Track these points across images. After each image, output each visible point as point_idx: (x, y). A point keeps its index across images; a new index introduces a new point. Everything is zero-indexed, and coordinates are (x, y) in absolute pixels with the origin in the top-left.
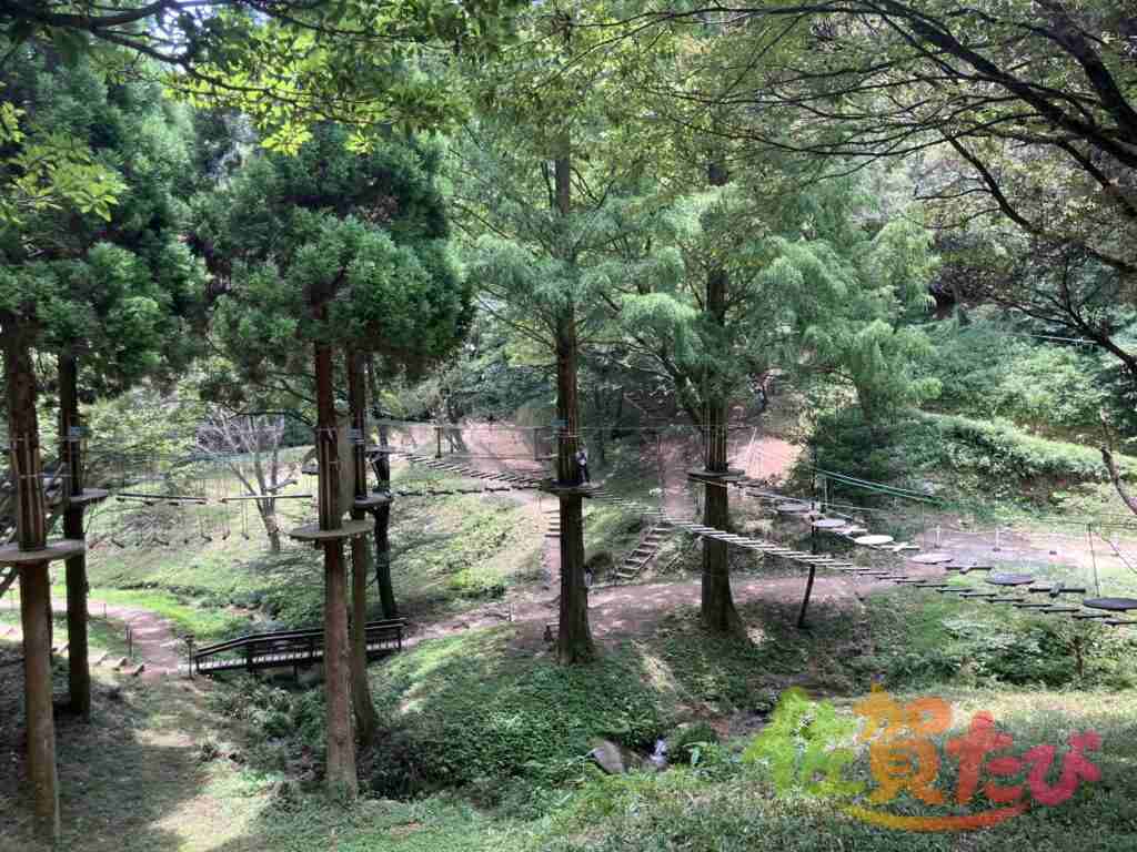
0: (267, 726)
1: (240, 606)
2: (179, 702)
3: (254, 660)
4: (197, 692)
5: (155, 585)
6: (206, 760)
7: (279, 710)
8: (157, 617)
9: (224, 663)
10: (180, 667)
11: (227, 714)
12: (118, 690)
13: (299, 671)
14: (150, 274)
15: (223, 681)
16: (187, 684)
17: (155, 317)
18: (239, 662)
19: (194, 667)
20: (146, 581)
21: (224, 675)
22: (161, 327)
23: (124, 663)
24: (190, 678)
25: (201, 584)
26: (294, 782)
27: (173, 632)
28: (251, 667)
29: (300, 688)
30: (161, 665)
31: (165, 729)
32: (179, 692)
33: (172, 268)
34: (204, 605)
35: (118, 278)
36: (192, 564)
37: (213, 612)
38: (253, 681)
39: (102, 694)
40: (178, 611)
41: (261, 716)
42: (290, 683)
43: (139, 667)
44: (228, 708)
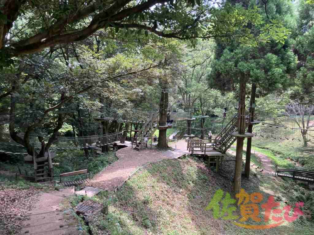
0: (297, 197)
1: (292, 160)
2: (271, 182)
3: (295, 177)
4: (277, 181)
5: (267, 149)
6: (278, 200)
7: (302, 194)
8: (268, 157)
9: (286, 175)
10: (273, 172)
11: (285, 190)
12: (256, 174)
13: (309, 184)
14: (281, 62)
15: (285, 180)
16: (274, 178)
17: (281, 74)
18: (290, 176)
19: (277, 174)
20: (265, 147)
21: (285, 178)
22: (282, 77)
23: (258, 167)
24: (275, 176)
25: (281, 151)
26: (304, 217)
27: (272, 163)
28: (294, 178)
29: (309, 189)
30: (268, 171)
31: (267, 188)
32: (272, 179)
33: (288, 59)
34: (281, 157)
35: (272, 63)
36: (279, 145)
37: (284, 160)
38: (294, 183)
39: (252, 174)
40: (274, 157)
41: (296, 194)
42: (306, 187)
43: (262, 169)
44: (286, 188)
